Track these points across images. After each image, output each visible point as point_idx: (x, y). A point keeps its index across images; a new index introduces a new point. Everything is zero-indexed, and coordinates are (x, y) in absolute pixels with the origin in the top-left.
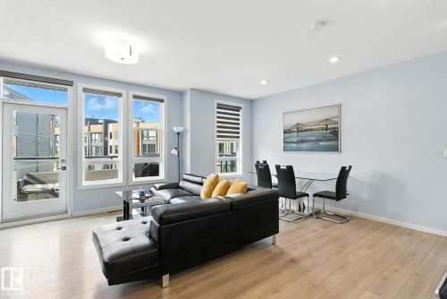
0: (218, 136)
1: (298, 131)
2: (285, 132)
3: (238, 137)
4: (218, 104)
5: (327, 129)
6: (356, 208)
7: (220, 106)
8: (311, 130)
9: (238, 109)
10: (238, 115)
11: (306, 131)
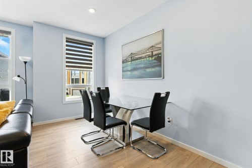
0: (67, 66)
1: (132, 60)
2: (123, 62)
3: (91, 68)
4: (67, 38)
5: (152, 56)
6: (176, 137)
7: (68, 40)
8: (141, 58)
9: (91, 44)
10: (91, 50)
11: (137, 59)
